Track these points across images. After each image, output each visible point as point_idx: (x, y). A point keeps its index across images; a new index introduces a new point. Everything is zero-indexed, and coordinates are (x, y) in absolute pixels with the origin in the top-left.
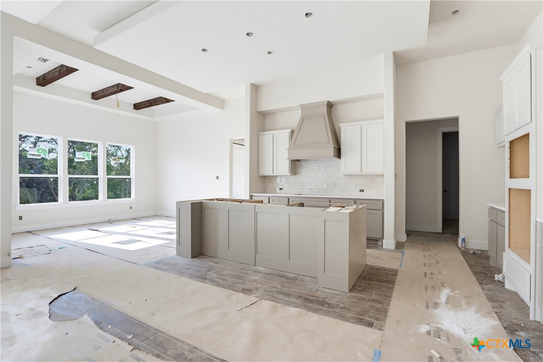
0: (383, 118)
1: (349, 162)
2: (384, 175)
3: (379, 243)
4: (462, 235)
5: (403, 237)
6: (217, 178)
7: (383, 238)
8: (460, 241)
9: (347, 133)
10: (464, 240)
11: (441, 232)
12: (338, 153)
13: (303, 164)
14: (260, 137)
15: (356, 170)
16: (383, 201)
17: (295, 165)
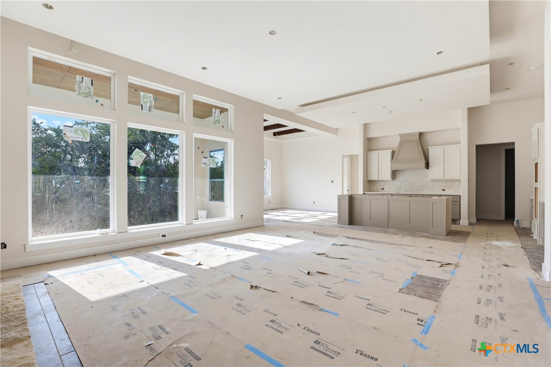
0: (460, 143)
1: (435, 172)
2: (460, 180)
3: (458, 222)
4: (516, 218)
5: (474, 220)
6: (332, 182)
7: (460, 219)
8: (515, 222)
9: (433, 153)
10: (518, 221)
11: (504, 219)
12: (427, 166)
13: (401, 172)
14: (369, 155)
15: (440, 177)
16: (460, 196)
17: (394, 174)
